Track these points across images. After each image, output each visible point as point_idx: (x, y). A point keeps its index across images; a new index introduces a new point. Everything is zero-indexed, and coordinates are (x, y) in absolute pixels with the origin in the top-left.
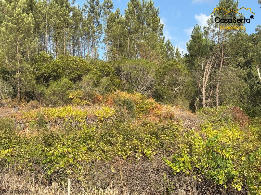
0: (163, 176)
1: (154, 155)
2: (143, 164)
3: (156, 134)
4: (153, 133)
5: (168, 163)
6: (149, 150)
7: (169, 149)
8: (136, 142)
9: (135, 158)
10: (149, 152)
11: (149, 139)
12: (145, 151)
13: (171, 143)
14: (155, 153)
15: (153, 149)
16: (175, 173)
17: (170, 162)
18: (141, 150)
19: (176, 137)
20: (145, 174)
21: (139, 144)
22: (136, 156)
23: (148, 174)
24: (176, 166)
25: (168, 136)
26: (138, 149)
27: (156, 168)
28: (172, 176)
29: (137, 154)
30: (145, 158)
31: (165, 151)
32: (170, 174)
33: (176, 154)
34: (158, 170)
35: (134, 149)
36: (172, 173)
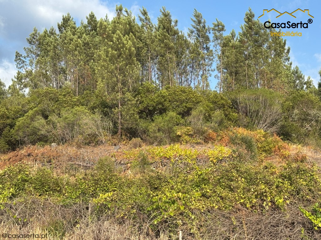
0: (300, 231)
1: (287, 205)
2: (273, 216)
3: (290, 179)
4: (286, 177)
5: (307, 215)
6: (281, 198)
7: (307, 197)
8: (263, 187)
9: (263, 207)
10: (281, 201)
11: (281, 184)
12: (276, 199)
13: (310, 190)
14: (288, 202)
15: (286, 196)
16: (316, 228)
17: (310, 213)
18: (270, 198)
19: (316, 183)
20: (276, 229)
21: (267, 190)
22: (264, 205)
23: (280, 228)
24: (318, 219)
25: (305, 181)
26: (266, 196)
27: (290, 221)
28: (313, 232)
29: (265, 203)
30: (275, 207)
31: (302, 200)
32: (309, 230)
33: (317, 204)
34: (293, 223)
35: (261, 196)
36: (312, 228)
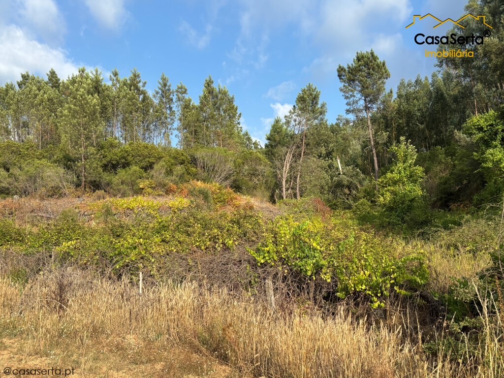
0: (246, 268)
1: (236, 246)
2: (224, 255)
3: (238, 223)
4: (235, 222)
5: (252, 253)
6: (230, 240)
7: (253, 238)
8: (216, 231)
9: (215, 248)
10: (230, 242)
11: (231, 228)
12: (226, 241)
13: (255, 233)
14: (236, 243)
15: (235, 238)
16: (259, 264)
17: (254, 252)
18: (221, 240)
19: (259, 226)
20: (226, 266)
21: (219, 233)
22: (217, 247)
23: (230, 266)
24: (261, 256)
25: (251, 224)
26: (218, 239)
27: (238, 259)
28: (256, 268)
29: (217, 244)
30: (226, 248)
31: (248, 241)
32: (253, 266)
33: (260, 244)
34: (241, 261)
35: (214, 239)
36: (256, 264)
